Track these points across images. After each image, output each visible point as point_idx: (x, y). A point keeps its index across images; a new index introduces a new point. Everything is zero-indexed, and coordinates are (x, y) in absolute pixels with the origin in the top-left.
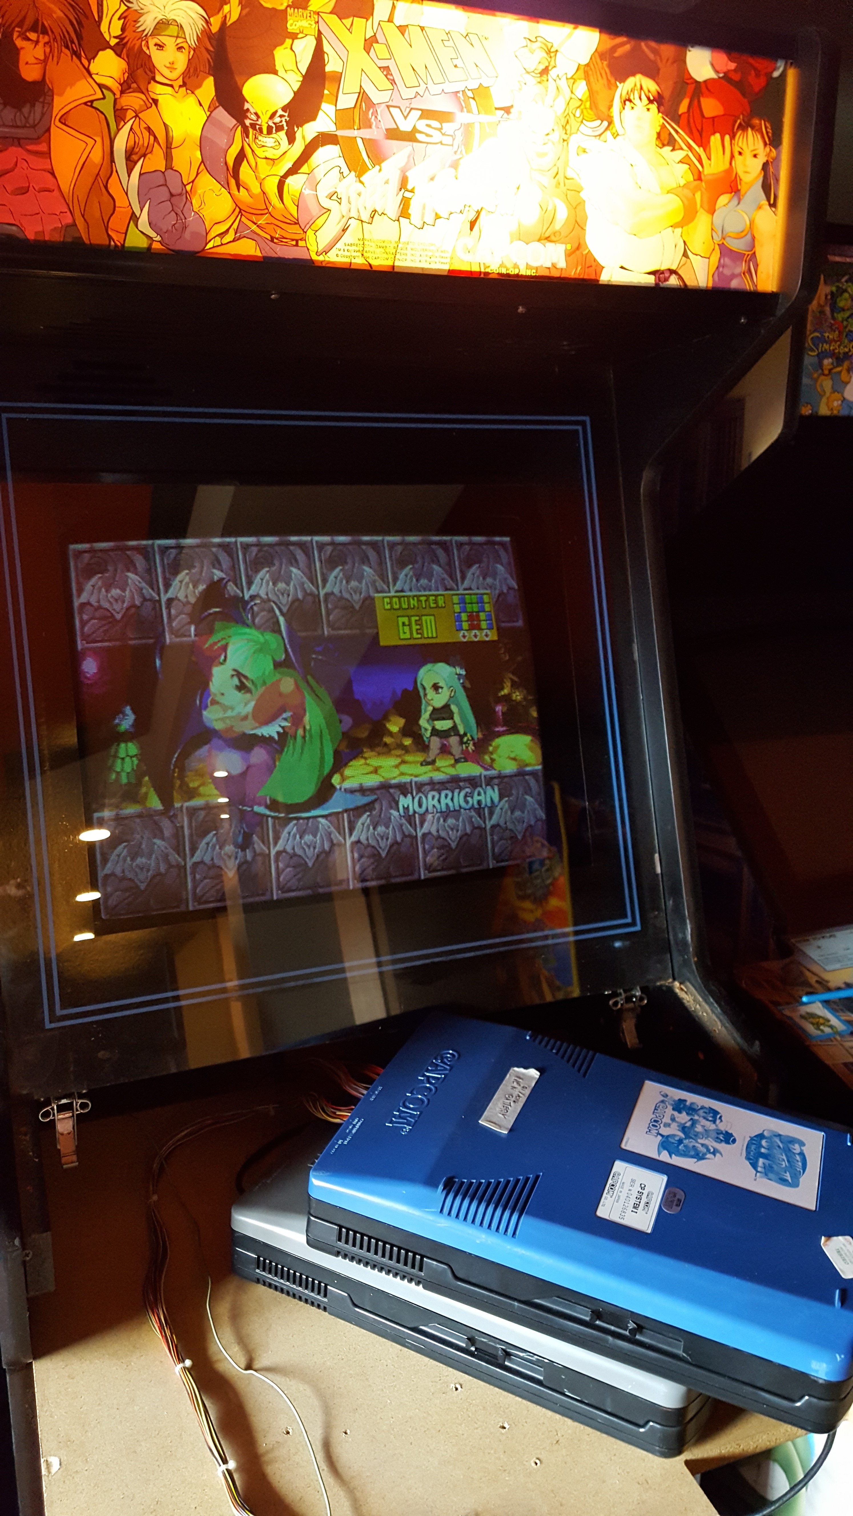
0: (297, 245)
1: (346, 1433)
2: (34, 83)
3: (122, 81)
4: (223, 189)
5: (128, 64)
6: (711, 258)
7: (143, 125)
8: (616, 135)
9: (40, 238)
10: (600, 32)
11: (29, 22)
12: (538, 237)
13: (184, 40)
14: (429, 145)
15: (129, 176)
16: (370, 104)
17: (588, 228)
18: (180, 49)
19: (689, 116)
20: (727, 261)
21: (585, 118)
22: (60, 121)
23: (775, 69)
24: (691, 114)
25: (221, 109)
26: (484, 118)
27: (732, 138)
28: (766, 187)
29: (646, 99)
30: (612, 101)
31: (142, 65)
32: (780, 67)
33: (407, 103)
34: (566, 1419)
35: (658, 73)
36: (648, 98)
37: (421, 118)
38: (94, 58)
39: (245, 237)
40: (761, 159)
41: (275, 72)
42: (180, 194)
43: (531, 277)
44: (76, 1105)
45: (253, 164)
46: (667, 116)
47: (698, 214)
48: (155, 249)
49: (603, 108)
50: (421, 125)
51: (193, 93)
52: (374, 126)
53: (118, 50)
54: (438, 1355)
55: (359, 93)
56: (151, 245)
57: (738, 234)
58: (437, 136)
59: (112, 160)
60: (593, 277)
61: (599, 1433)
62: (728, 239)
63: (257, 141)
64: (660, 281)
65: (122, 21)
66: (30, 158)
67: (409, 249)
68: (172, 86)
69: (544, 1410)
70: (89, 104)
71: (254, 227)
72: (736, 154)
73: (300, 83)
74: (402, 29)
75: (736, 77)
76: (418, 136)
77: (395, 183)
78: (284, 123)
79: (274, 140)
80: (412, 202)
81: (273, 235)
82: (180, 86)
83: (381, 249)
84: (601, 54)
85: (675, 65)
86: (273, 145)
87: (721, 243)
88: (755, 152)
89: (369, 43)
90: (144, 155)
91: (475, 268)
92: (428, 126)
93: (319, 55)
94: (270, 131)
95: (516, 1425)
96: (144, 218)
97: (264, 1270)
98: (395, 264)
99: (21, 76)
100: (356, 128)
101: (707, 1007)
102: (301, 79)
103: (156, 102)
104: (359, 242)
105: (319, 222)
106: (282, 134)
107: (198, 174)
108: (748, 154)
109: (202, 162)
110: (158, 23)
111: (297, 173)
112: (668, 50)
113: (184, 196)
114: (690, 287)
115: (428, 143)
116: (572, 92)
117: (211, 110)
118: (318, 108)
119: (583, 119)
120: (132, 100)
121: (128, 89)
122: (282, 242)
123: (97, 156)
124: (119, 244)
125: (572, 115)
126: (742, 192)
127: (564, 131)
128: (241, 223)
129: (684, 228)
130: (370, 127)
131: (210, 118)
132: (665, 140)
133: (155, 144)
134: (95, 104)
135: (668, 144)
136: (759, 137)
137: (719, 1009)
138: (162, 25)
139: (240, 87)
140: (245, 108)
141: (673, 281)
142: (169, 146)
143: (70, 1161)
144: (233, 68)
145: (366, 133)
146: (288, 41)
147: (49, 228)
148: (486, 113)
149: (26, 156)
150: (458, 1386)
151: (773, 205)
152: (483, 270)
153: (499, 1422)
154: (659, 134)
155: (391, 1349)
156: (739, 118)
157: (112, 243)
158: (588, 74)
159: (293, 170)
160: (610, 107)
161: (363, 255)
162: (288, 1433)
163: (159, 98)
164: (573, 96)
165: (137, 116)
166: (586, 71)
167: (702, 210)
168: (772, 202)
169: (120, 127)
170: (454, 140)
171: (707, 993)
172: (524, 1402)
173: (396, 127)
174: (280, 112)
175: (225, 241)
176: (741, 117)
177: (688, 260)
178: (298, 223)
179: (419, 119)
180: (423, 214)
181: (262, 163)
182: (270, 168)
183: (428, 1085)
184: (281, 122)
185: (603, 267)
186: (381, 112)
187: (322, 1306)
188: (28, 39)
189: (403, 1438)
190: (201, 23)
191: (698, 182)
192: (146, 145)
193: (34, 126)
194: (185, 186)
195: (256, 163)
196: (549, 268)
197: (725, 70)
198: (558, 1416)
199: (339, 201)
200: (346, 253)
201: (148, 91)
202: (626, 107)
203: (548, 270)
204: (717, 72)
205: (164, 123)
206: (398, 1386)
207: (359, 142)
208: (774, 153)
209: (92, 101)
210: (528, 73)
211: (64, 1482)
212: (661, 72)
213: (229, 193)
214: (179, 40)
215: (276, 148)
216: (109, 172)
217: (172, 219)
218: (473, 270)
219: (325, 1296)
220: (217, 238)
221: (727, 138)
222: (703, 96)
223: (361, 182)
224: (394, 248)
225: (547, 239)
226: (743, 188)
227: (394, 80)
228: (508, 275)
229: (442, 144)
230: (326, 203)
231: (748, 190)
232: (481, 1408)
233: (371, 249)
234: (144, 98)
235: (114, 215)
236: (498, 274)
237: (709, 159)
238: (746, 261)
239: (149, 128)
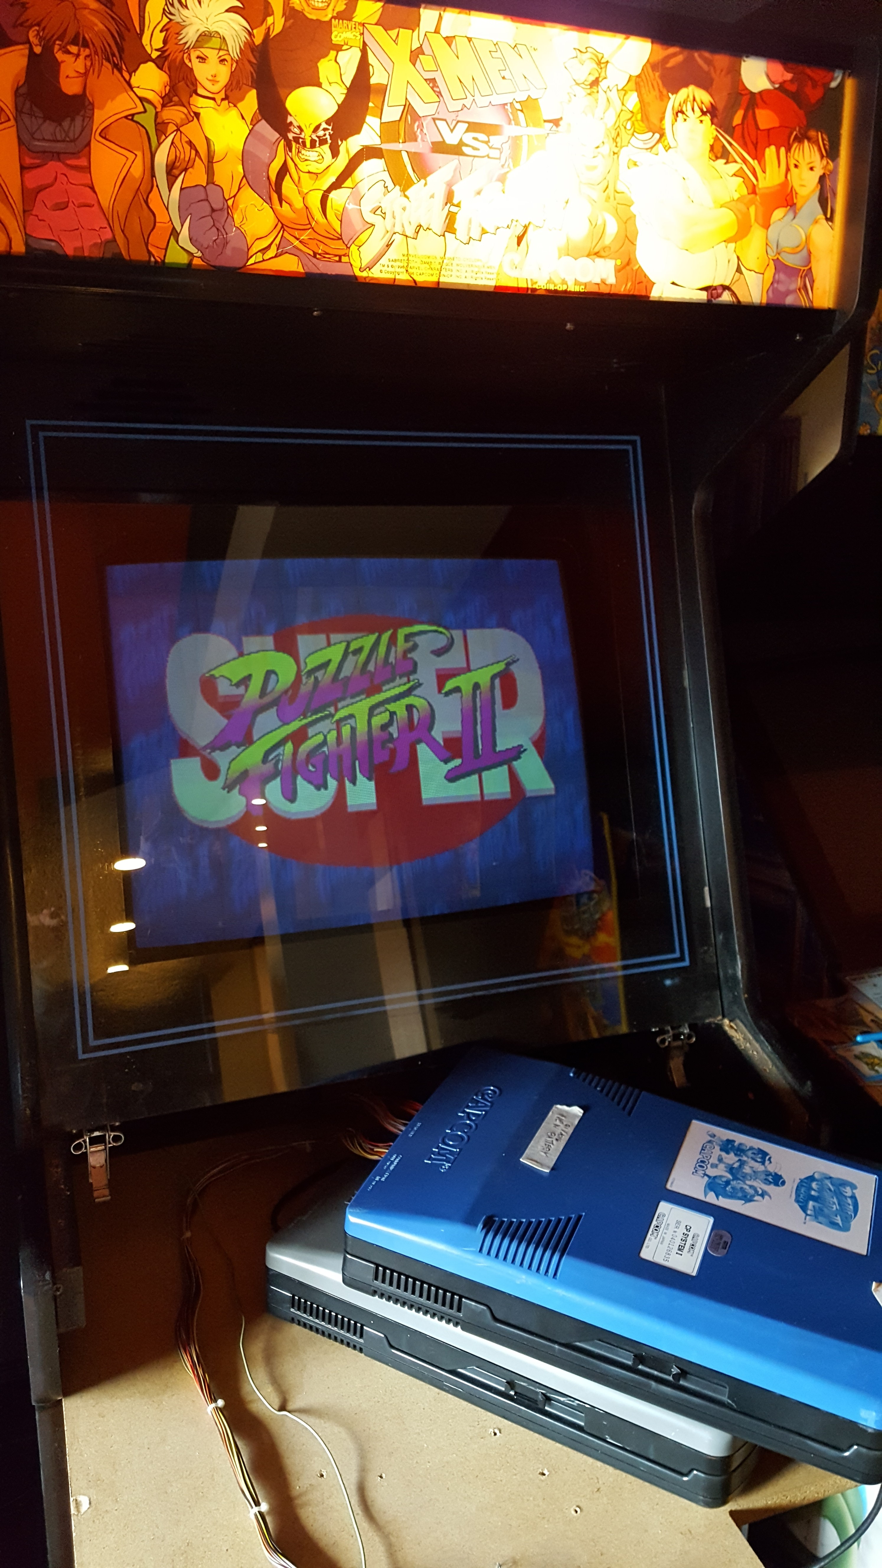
0: (340, 261)
1: (381, 1477)
2: (75, 96)
3: (163, 95)
4: (265, 204)
5: (170, 77)
6: (765, 274)
7: (184, 139)
8: (668, 148)
9: (79, 254)
10: (652, 43)
11: (70, 34)
12: (587, 253)
13: (226, 52)
14: (476, 159)
15: (170, 191)
16: (416, 117)
17: (639, 243)
18: (222, 61)
19: (743, 128)
20: (782, 276)
21: (636, 130)
22: (100, 135)
23: (833, 79)
24: (745, 126)
25: (263, 121)
26: (532, 131)
27: (788, 150)
28: (823, 201)
29: (699, 111)
30: (664, 113)
31: (183, 79)
32: (837, 77)
33: (453, 116)
34: (608, 1466)
35: (711, 84)
36: (702, 110)
37: (467, 130)
38: (135, 71)
39: (286, 253)
40: (818, 172)
41: (319, 85)
42: (221, 210)
43: (580, 293)
44: (109, 1137)
45: (296, 179)
46: (720, 128)
47: (753, 229)
48: (196, 265)
49: (654, 120)
50: (468, 138)
51: (235, 106)
52: (419, 139)
53: (160, 63)
54: (476, 1399)
55: (405, 106)
56: (191, 261)
57: (793, 249)
58: (484, 149)
59: (153, 175)
60: (643, 293)
61: (641, 1481)
62: (783, 254)
63: (300, 155)
64: (712, 297)
65: (164, 33)
66: (71, 173)
67: (454, 264)
68: (214, 99)
69: (585, 1457)
70: (130, 117)
71: (296, 243)
72: (792, 167)
73: (344, 96)
74: (449, 40)
75: (793, 88)
76: (465, 149)
77: (441, 197)
78: (328, 136)
79: (318, 154)
80: (458, 216)
81: (316, 251)
82: (223, 100)
83: (426, 265)
84: (653, 65)
85: (729, 76)
86: (317, 158)
87: (775, 258)
88: (811, 165)
89: (415, 55)
90: (186, 170)
91: (522, 285)
92: (475, 139)
93: (363, 67)
94: (313, 144)
95: (556, 1472)
96: (185, 233)
97: (299, 1309)
98: (441, 280)
99: (61, 90)
100: (401, 141)
101: (757, 1045)
102: (346, 91)
103: (197, 115)
104: (403, 258)
105: (363, 237)
106: (326, 148)
107: (239, 189)
108: (804, 167)
109: (244, 176)
110: (200, 35)
111: (340, 187)
112: (722, 60)
113: (226, 211)
114: (743, 304)
115: (475, 156)
116: (623, 104)
117: (254, 123)
118: (363, 121)
119: (634, 131)
120: (174, 114)
121: (170, 103)
122: (325, 257)
123: (137, 171)
124: (159, 260)
125: (622, 128)
126: (798, 205)
127: (615, 144)
128: (283, 239)
129: (738, 243)
130: (416, 140)
131: (252, 131)
132: (719, 153)
133: (197, 158)
134: (136, 118)
135: (722, 157)
136: (816, 149)
137: (769, 1048)
138: (205, 37)
139: (284, 99)
140: (289, 121)
141: (726, 297)
142: (211, 160)
143: (102, 1195)
144: (277, 80)
145: (412, 147)
146: (333, 53)
147: (87, 244)
148: (534, 126)
149: (65, 170)
150: (497, 1431)
151: (830, 219)
152: (530, 286)
153: (538, 1468)
154: (712, 147)
155: (428, 1392)
156: (795, 130)
157: (152, 259)
158: (639, 86)
159: (337, 184)
160: (662, 119)
161: (407, 271)
162: (322, 1476)
163: (201, 111)
164: (624, 108)
165: (178, 130)
166: (638, 83)
167: (756, 225)
168: (829, 216)
169: (162, 140)
170: (501, 153)
171: (757, 1031)
172: (565, 1448)
173: (442, 140)
174: (324, 126)
175: (266, 257)
176: (797, 129)
177: (742, 276)
178: (342, 239)
179: (465, 132)
180: (469, 229)
181: (305, 177)
182: (313, 182)
183: (468, 1122)
184: (325, 135)
185: (654, 283)
186: (427, 124)
187: (358, 1346)
188: (69, 52)
189: (440, 1483)
190: (244, 35)
191: (753, 196)
192: (187, 159)
193: (74, 141)
194: (227, 201)
195: (299, 178)
196: (598, 284)
197: (781, 80)
198: (599, 1464)
199: (383, 215)
200: (390, 269)
201: (190, 104)
202: (678, 119)
203: (597, 286)
204: (772, 82)
205: (206, 138)
206: (435, 1430)
207: (405, 155)
208: (831, 166)
209: (133, 115)
210: (578, 84)
211: (94, 1521)
212: (715, 83)
213: (271, 208)
214: (222, 53)
215: (319, 161)
216: (150, 186)
217: (213, 235)
218: (520, 286)
219: (361, 1336)
220: (259, 253)
221: (783, 150)
222: (758, 108)
223: (405, 196)
224: (439, 263)
225: (597, 254)
226: (799, 202)
227: (440, 92)
228: (556, 291)
229: (489, 157)
230: (370, 218)
231: (805, 203)
232: (520, 1453)
233: (416, 265)
234: (185, 111)
235: (154, 230)
236: (546, 290)
237: (764, 172)
238: (801, 277)
239: (190, 142)
